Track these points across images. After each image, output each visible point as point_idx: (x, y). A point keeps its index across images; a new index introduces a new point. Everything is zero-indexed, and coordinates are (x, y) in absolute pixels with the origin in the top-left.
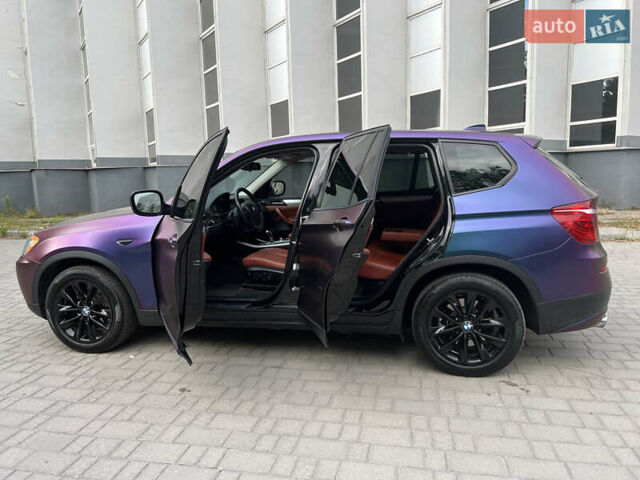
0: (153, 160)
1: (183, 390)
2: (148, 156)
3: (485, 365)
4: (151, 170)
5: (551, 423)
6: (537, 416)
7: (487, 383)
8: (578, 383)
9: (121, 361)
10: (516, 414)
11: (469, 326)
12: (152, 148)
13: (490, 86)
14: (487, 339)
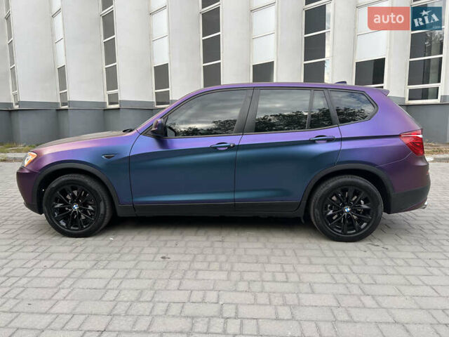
0: (64, 104)
1: (163, 258)
2: (59, 101)
3: (358, 234)
4: (64, 112)
5: (410, 266)
6: (400, 262)
7: (360, 245)
8: (414, 243)
9: (107, 242)
10: (388, 262)
11: (349, 209)
12: (63, 96)
13: (305, 60)
14: (358, 217)
